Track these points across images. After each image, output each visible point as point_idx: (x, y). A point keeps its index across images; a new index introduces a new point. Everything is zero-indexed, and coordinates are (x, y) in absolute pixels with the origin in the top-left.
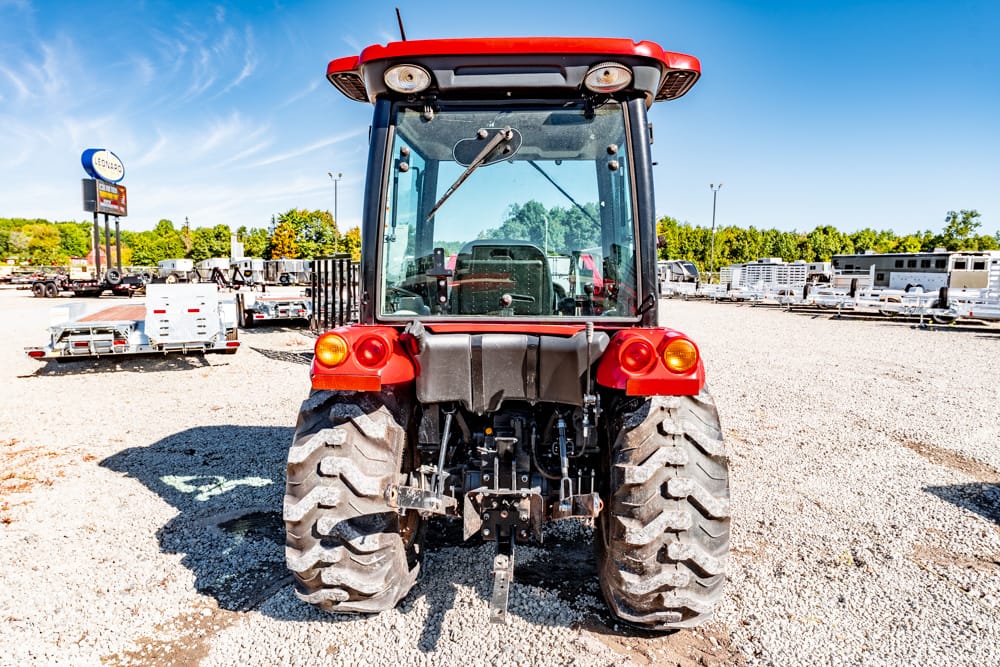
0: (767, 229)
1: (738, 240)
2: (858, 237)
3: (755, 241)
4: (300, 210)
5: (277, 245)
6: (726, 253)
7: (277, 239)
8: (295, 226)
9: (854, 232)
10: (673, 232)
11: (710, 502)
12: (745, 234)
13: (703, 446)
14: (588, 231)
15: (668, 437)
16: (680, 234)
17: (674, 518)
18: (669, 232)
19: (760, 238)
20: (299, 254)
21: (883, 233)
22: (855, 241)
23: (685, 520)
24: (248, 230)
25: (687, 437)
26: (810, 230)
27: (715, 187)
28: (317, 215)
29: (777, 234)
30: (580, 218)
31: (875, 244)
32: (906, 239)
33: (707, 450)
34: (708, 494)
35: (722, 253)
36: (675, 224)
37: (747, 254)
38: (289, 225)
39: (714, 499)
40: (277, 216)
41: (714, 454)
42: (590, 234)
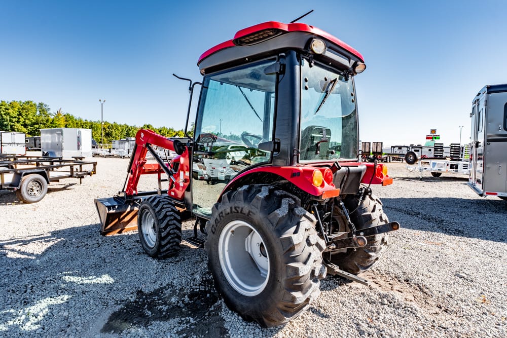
0: (122, 124)
1: (109, 128)
2: (161, 130)
3: (118, 130)
6: (103, 134)
9: (159, 128)
10: (73, 122)
12: (112, 125)
14: (15, 117)
16: (77, 123)
18: (70, 122)
19: (120, 128)
21: (170, 129)
22: (160, 131)
26: (142, 126)
27: (102, 102)
29: (127, 127)
30: (8, 109)
31: (168, 133)
32: (179, 132)
35: (101, 134)
36: (73, 118)
37: (114, 135)
42: (17, 119)
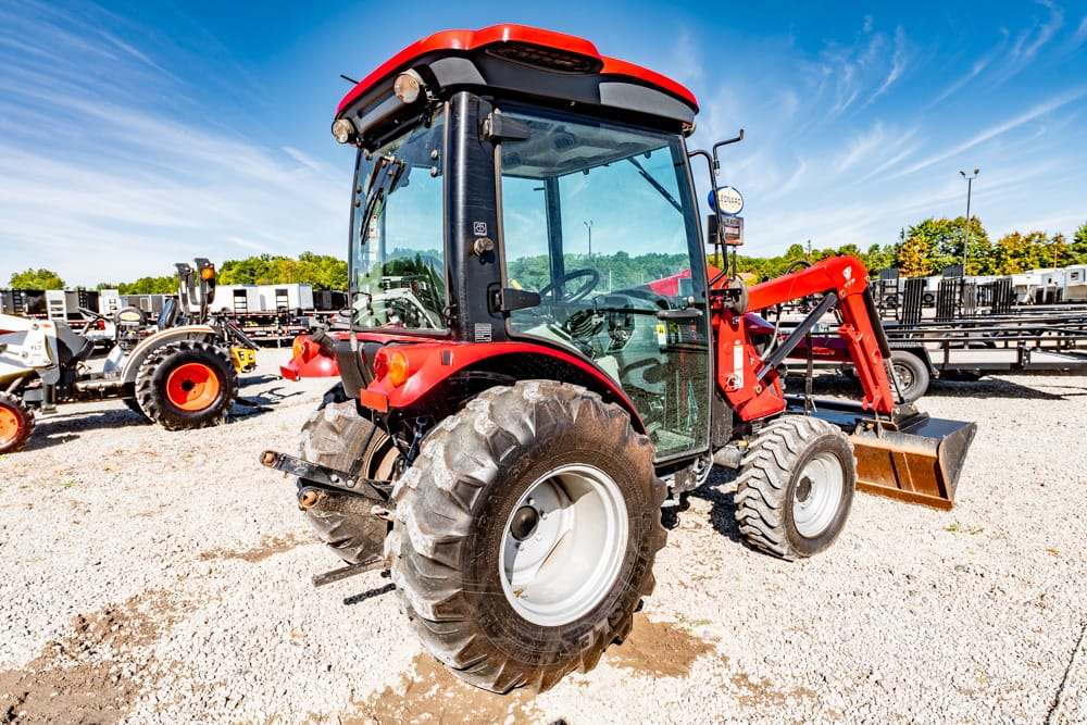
4: (937, 219)
5: (903, 262)
7: (904, 256)
8: (928, 238)
20: (931, 272)
24: (881, 248)
28: (959, 224)
38: (922, 239)
40: (908, 229)
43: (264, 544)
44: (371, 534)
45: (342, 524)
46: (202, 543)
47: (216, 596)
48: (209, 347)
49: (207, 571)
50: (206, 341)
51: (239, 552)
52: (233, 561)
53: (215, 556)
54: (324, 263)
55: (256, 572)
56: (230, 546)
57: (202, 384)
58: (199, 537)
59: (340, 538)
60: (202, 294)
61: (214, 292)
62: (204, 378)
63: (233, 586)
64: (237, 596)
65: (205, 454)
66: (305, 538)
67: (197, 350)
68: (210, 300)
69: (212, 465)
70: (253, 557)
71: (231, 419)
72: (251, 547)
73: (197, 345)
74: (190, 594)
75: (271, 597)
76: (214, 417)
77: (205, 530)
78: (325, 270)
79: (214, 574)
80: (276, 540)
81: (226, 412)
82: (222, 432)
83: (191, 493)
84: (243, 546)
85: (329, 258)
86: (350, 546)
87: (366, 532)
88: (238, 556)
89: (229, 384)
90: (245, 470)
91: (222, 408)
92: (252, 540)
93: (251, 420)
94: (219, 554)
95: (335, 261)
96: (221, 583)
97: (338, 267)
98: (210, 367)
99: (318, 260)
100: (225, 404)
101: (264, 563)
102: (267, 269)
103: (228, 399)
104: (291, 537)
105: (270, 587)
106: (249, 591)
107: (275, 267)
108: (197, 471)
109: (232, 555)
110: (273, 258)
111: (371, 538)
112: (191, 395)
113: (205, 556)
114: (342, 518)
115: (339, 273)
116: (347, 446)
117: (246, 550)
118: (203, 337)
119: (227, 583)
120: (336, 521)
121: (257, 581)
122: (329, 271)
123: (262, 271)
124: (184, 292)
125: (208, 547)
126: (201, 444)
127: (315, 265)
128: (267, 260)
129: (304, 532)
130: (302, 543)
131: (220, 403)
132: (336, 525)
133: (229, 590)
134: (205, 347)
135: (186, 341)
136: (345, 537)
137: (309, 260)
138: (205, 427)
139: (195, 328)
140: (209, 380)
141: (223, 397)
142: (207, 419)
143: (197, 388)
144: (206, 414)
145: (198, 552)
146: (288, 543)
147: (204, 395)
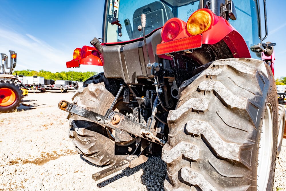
11: (219, 143)
13: (225, 99)
15: (201, 93)
17: (187, 149)
23: (194, 152)
25: (215, 93)
33: (228, 102)
34: (217, 136)
39: (221, 141)
41: (233, 106)
43: (42, 156)
44: (108, 149)
45: (95, 144)
46: (10, 156)
47: (20, 185)
48: (13, 83)
49: (14, 171)
50: (11, 80)
51: (31, 160)
52: (28, 165)
53: (17, 162)
54: (47, 73)
55: (42, 171)
56: (25, 157)
57: (8, 97)
58: (8, 154)
59: (93, 152)
60: (11, 64)
61: (16, 64)
62: (9, 94)
63: (30, 179)
64: (33, 185)
65: (9, 121)
66: (62, 153)
67: (8, 83)
68: (14, 67)
69: (12, 124)
70: (38, 162)
71: (19, 110)
72: (36, 158)
73: (7, 82)
74: (4, 185)
75: (54, 185)
76: (12, 109)
77: (11, 150)
78: (47, 75)
79: (18, 172)
80: (48, 154)
81: (17, 107)
82: (15, 114)
83: (3, 135)
84: (32, 157)
85: (48, 72)
86: (97, 156)
87: (106, 148)
88: (31, 162)
89: (19, 97)
90: (27, 126)
91: (16, 106)
92: (36, 155)
93: (27, 111)
94: (19, 161)
95: (50, 73)
96: (23, 177)
97: (51, 75)
98: (13, 91)
99: (45, 72)
100: (18, 104)
101: (45, 165)
102: (28, 74)
103: (19, 103)
104: (55, 152)
105: (52, 179)
106: (40, 182)
107: (31, 73)
108: (6, 127)
109: (27, 162)
110: (31, 71)
111: (108, 151)
112: (3, 100)
113: (12, 163)
114: (95, 141)
115: (52, 76)
116: (100, 104)
117: (34, 159)
118: (11, 79)
119: (26, 177)
120: (92, 142)
121: (44, 176)
122: (48, 76)
123: (27, 74)
124: (3, 64)
125: (13, 158)
126: (7, 118)
127: (44, 73)
128: (29, 71)
129: (61, 150)
130: (62, 155)
131: (16, 104)
132: (92, 145)
133: (28, 182)
134: (11, 82)
135: (3, 80)
136: (96, 151)
137: (42, 72)
138: (9, 112)
139: (7, 76)
140: (12, 95)
141: (17, 102)
142: (10, 109)
143: (7, 98)
144: (9, 108)
145: (8, 160)
146: (55, 155)
147: (9, 101)
